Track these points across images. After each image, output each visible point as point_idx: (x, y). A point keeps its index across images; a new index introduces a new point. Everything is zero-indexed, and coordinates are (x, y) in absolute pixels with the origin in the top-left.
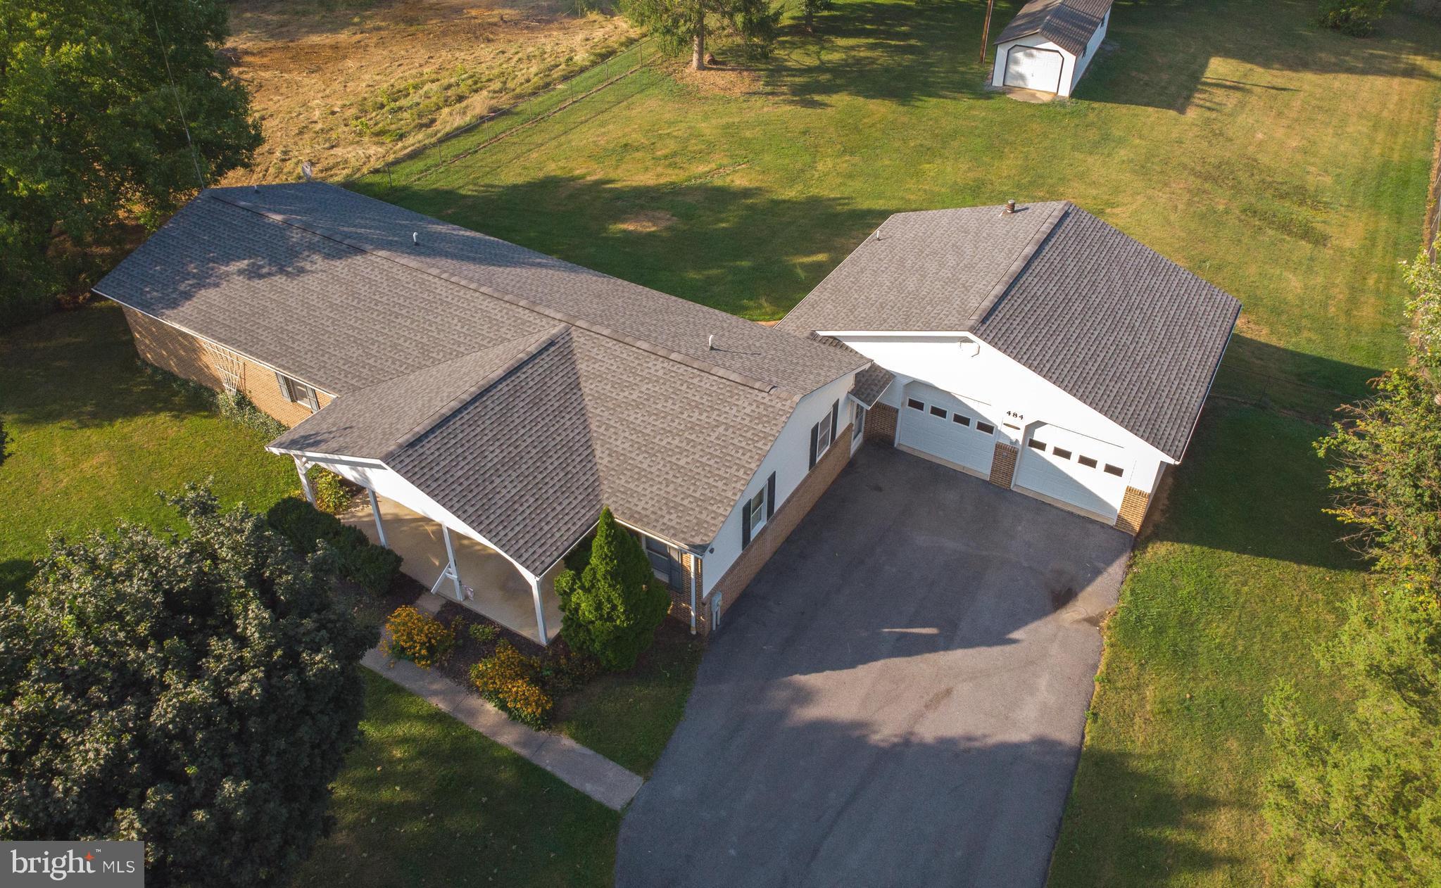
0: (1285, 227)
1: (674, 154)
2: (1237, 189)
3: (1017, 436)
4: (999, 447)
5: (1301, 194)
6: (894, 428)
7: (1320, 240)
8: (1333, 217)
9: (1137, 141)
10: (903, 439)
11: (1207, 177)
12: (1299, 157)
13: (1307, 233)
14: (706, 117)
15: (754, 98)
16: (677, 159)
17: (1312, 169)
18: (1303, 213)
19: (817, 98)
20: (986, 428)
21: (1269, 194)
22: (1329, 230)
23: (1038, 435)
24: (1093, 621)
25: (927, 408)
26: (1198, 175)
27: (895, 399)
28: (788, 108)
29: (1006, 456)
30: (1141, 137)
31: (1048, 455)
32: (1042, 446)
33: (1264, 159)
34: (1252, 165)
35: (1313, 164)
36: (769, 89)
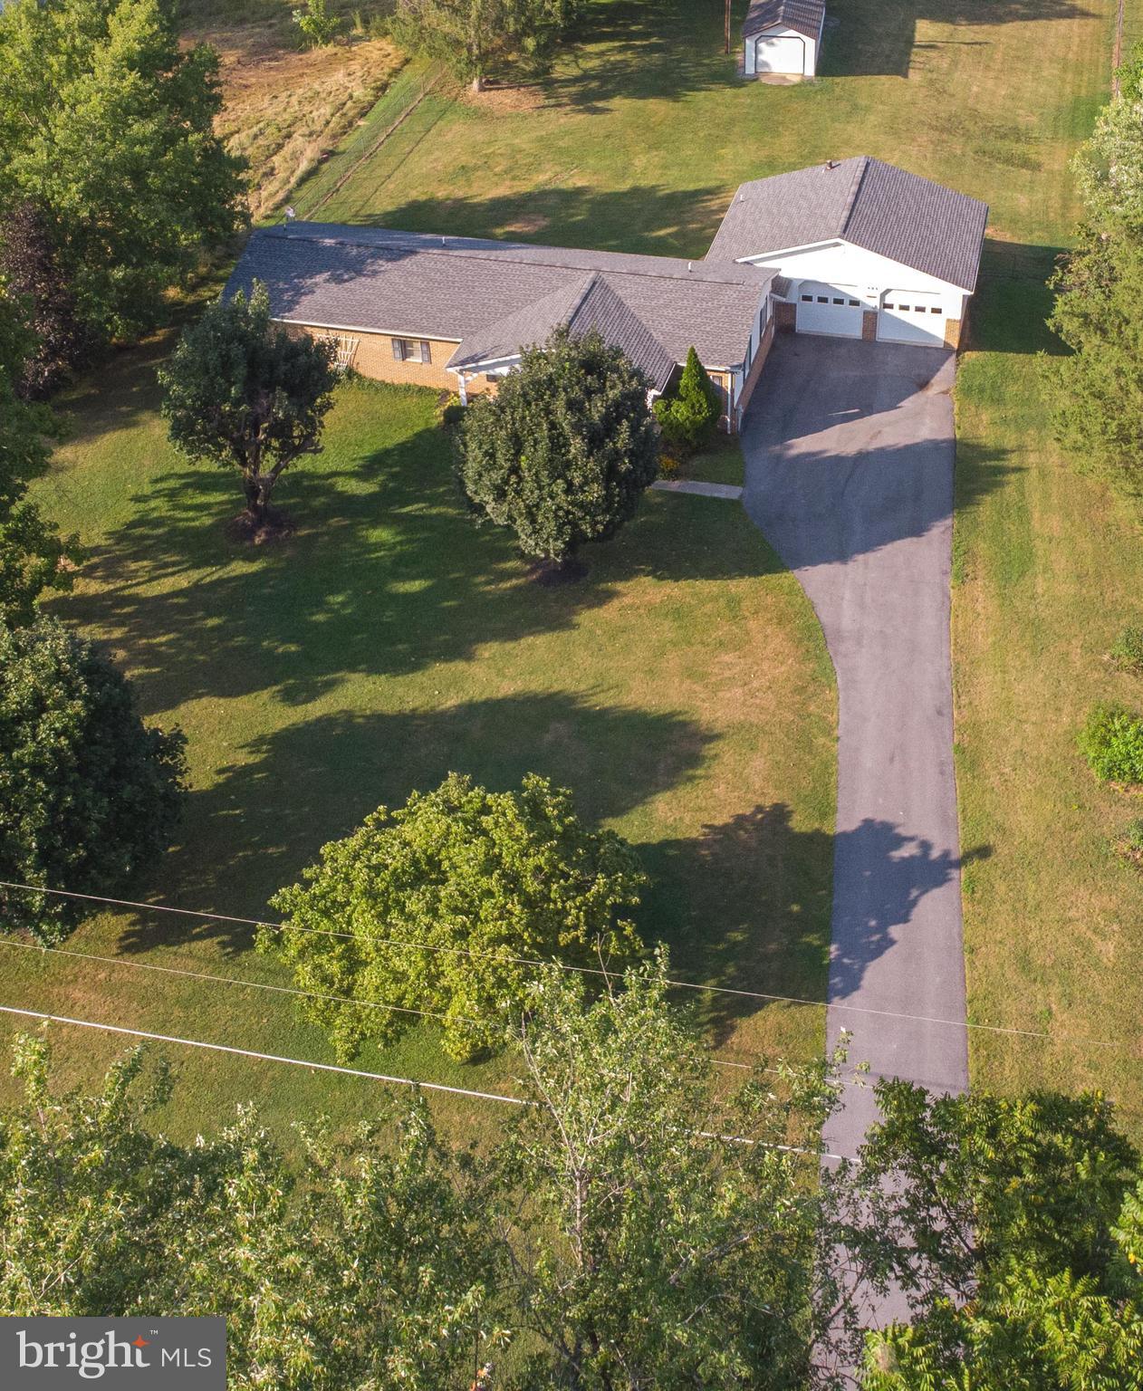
0: (1009, 160)
1: (511, 169)
2: (968, 136)
3: (875, 303)
4: (866, 313)
5: (1017, 134)
6: (794, 318)
7: (1036, 167)
8: (1042, 148)
9: (881, 107)
10: (802, 326)
11: (943, 130)
12: (1009, 103)
13: (1026, 163)
14: (515, 133)
15: (546, 111)
16: (516, 172)
17: (1021, 112)
18: (1019, 149)
19: (600, 104)
20: (855, 303)
21: (991, 137)
22: (1042, 159)
23: (888, 300)
24: (945, 393)
25: (815, 298)
26: (935, 128)
27: (793, 297)
28: (581, 117)
29: (871, 318)
30: (882, 103)
31: (895, 312)
32: (891, 307)
33: (983, 108)
34: (974, 115)
35: (1021, 108)
36: (552, 101)
